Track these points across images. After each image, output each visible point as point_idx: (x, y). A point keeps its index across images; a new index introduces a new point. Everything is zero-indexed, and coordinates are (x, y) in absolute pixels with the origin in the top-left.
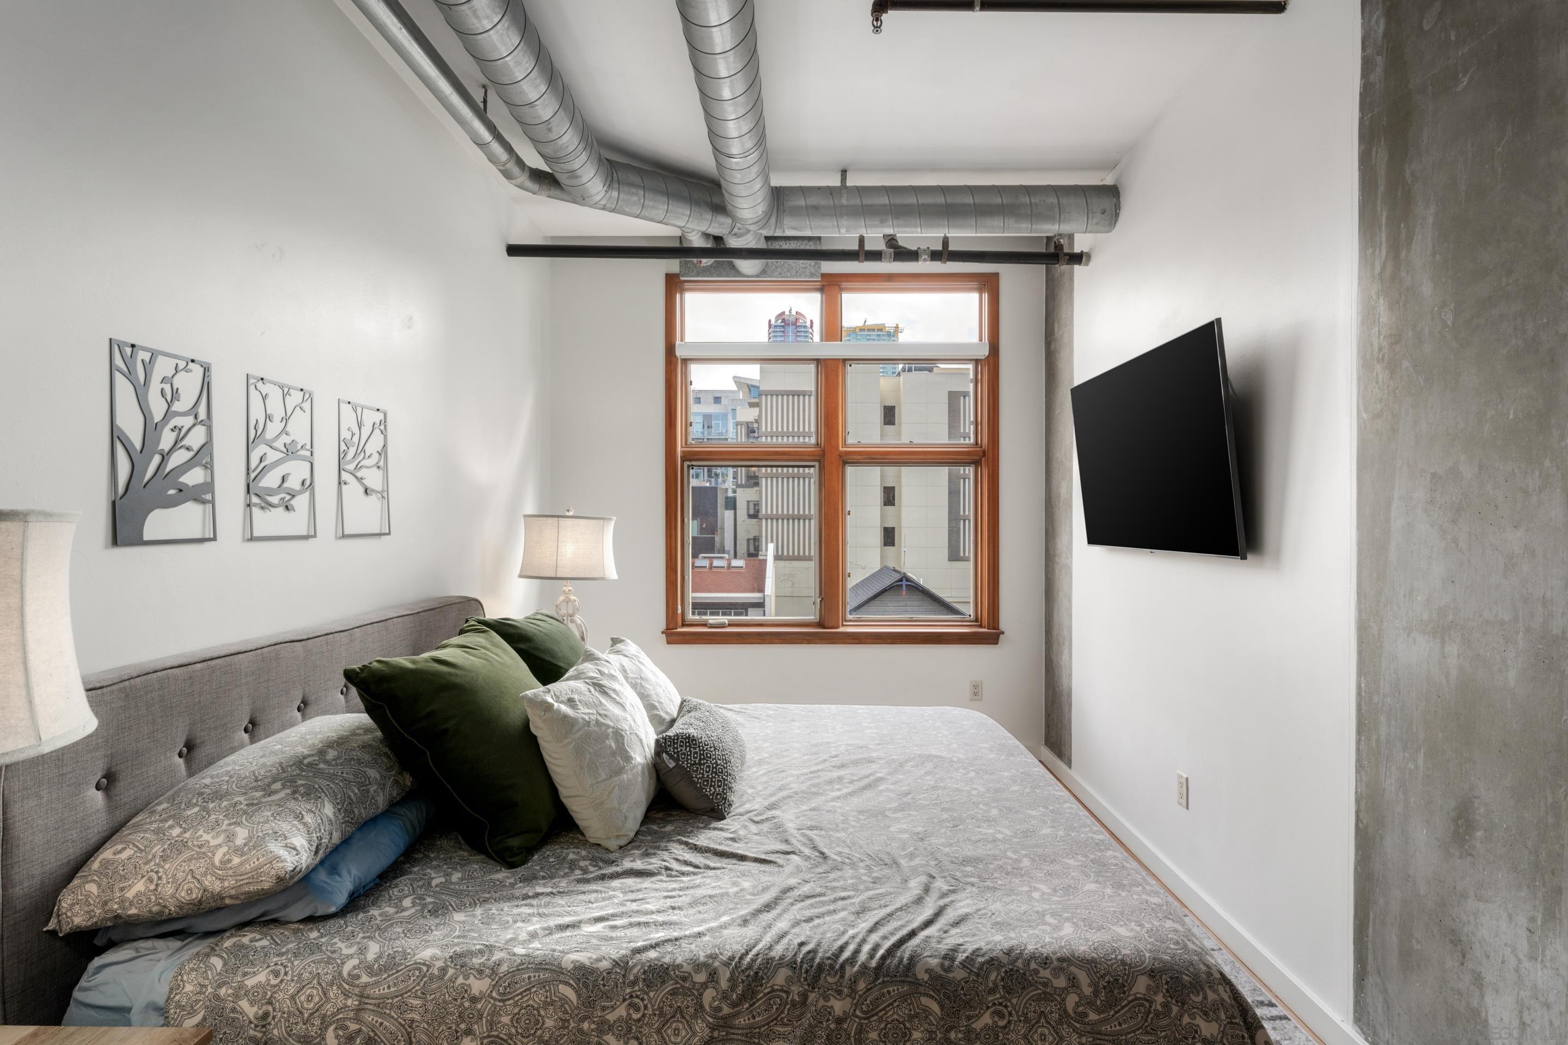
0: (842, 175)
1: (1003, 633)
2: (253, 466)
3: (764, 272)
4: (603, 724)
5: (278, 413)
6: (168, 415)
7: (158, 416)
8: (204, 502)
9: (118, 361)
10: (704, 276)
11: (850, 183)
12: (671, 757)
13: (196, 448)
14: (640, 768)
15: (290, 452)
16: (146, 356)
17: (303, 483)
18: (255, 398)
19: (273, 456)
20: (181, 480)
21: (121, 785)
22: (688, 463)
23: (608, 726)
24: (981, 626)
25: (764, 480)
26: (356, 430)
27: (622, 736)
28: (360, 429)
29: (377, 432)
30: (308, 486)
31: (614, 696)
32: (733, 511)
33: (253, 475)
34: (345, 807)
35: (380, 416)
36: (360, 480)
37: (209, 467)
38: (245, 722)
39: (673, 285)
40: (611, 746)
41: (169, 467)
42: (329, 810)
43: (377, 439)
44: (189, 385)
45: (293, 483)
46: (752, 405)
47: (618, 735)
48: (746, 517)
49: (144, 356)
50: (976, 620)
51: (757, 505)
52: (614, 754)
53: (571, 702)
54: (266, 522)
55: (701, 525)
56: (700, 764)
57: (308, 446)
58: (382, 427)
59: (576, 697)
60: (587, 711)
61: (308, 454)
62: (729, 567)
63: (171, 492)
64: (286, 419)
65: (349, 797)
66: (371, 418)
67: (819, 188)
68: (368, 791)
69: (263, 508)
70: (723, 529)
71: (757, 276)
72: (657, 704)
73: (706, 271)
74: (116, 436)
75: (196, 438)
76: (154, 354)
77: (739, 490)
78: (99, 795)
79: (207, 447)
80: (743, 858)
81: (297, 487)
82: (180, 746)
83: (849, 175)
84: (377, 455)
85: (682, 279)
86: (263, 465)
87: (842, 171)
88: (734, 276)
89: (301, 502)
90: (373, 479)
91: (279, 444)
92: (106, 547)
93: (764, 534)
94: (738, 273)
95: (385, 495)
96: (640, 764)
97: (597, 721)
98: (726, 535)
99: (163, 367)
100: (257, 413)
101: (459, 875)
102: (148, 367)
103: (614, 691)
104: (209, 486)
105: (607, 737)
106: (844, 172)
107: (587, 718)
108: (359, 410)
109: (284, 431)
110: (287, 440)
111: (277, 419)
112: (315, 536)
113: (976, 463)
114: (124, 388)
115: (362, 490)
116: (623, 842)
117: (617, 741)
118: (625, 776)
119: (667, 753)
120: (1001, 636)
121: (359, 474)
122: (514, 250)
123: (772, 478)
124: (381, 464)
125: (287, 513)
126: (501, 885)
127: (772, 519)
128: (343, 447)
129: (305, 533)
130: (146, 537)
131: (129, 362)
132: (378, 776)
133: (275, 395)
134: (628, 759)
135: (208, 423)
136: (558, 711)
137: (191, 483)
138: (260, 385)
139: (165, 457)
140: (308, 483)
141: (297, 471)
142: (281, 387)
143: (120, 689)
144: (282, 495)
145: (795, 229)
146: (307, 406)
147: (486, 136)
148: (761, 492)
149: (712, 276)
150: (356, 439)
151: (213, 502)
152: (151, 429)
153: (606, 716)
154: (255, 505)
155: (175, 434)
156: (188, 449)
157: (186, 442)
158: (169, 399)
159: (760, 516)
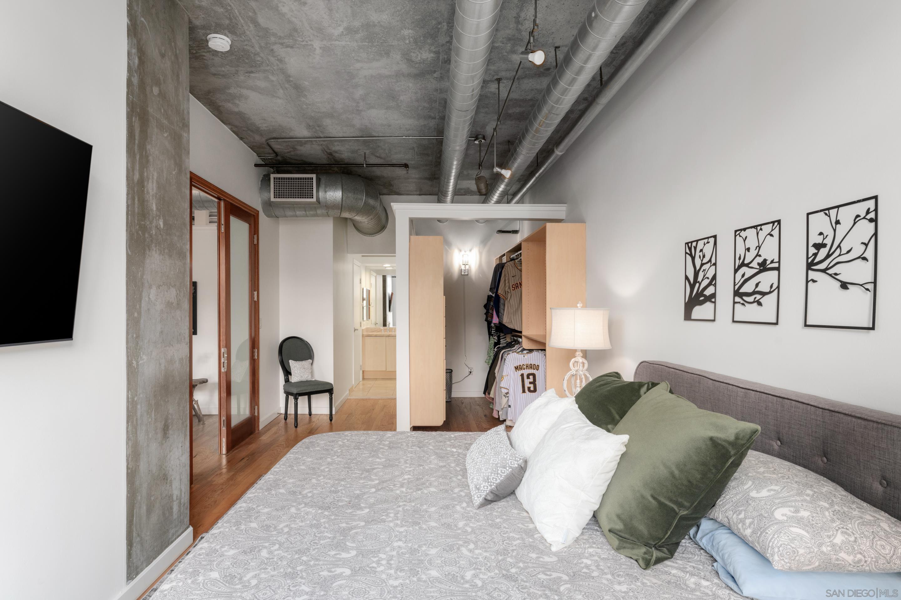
2: (738, 281)
5: (754, 245)
6: (702, 265)
7: (698, 268)
9: (687, 250)
15: (763, 267)
16: (695, 244)
17: (771, 287)
18: (739, 241)
19: (750, 273)
20: (705, 293)
26: (829, 231)
28: (836, 228)
29: (862, 222)
30: (776, 288)
33: (737, 286)
35: (870, 204)
36: (834, 276)
37: (715, 285)
41: (701, 288)
44: (709, 250)
45: (765, 287)
54: (743, 312)
57: (777, 260)
58: (871, 215)
61: (776, 265)
63: (702, 298)
64: (760, 246)
69: (743, 304)
74: (687, 278)
75: (711, 273)
76: (698, 241)
79: (714, 277)
81: (768, 289)
84: (863, 246)
86: (743, 279)
89: (769, 300)
90: (856, 271)
91: (755, 264)
92: (683, 321)
95: (872, 286)
99: (700, 245)
100: (741, 250)
102: (696, 248)
104: (714, 295)
108: (835, 211)
109: (758, 255)
110: (761, 260)
111: (753, 249)
112: (778, 322)
114: (689, 260)
115: (837, 284)
121: (832, 271)
124: (868, 253)
125: (759, 307)
130: (693, 317)
131: (691, 249)
133: (752, 234)
135: (715, 265)
137: (708, 294)
138: (743, 233)
139: (700, 284)
140: (775, 286)
141: (767, 280)
142: (757, 227)
144: (756, 296)
146: (776, 233)
151: (715, 302)
152: (696, 273)
154: (738, 302)
155: (703, 273)
156: (709, 278)
157: (707, 276)
158: (702, 258)
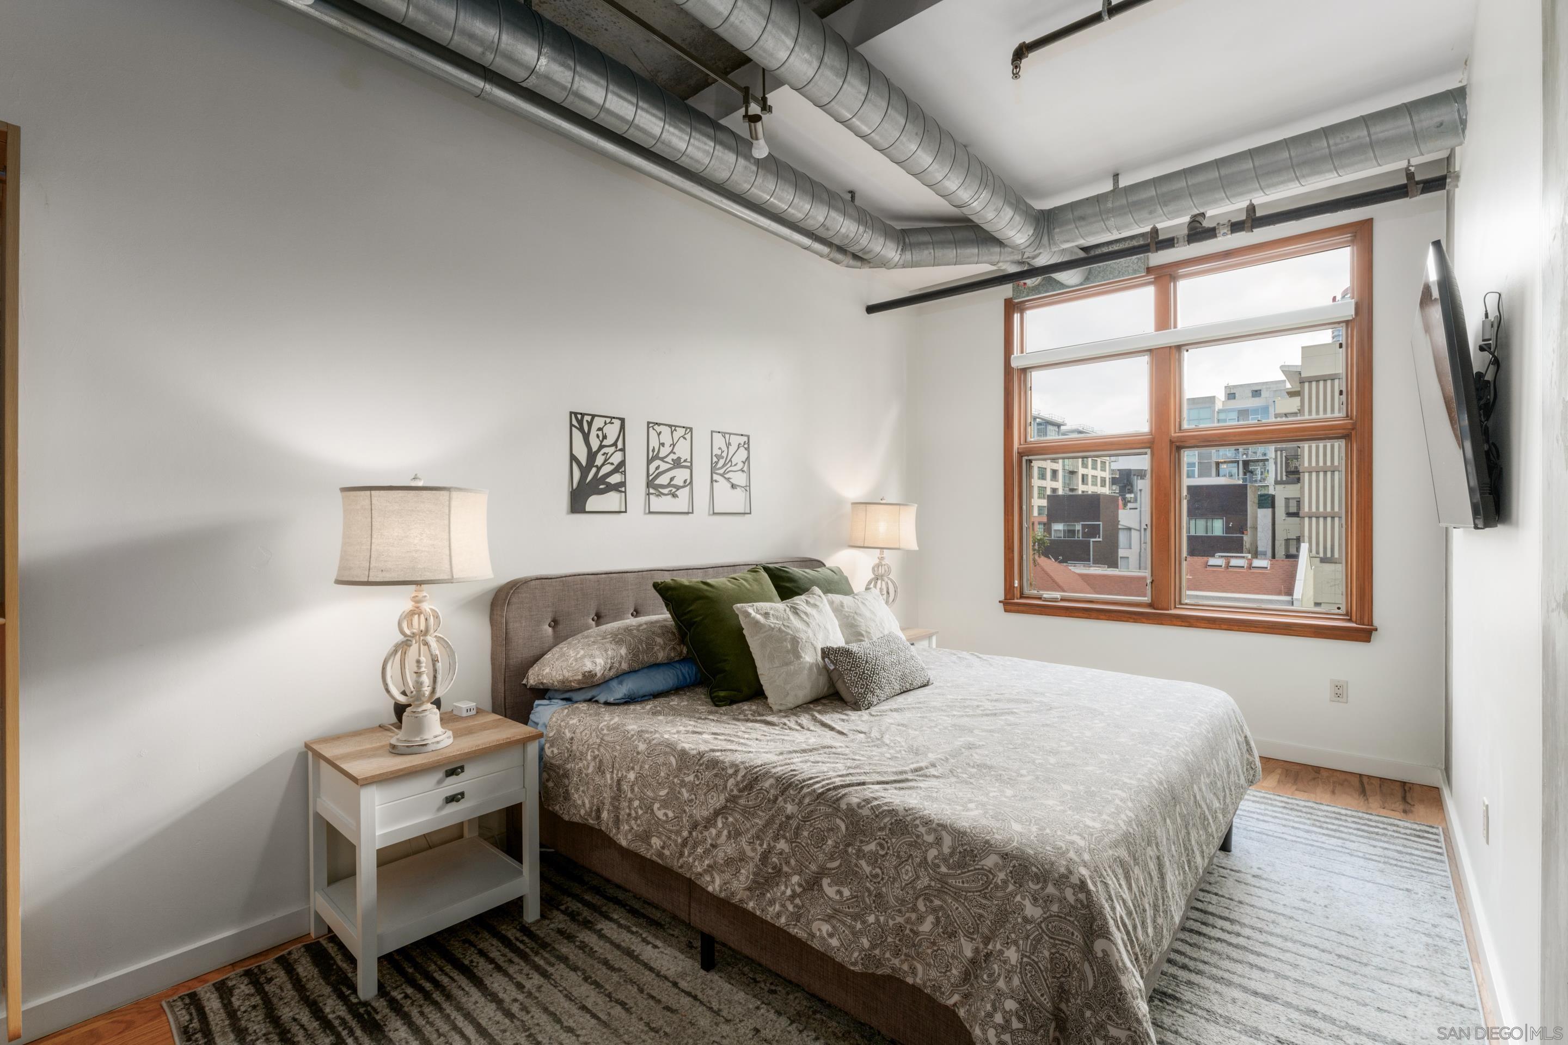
0: (1114, 180)
1: (1376, 630)
2: (651, 472)
3: (1087, 279)
4: (784, 631)
5: (668, 442)
6: (601, 447)
7: (594, 449)
8: (621, 492)
9: (574, 422)
10: (1033, 295)
11: (1122, 184)
12: (832, 662)
13: (616, 463)
14: (808, 665)
15: (677, 463)
16: (589, 418)
17: (685, 482)
18: (653, 434)
19: (664, 467)
20: (607, 480)
21: (560, 627)
22: (1026, 458)
23: (788, 634)
24: (1350, 620)
25: (1307, 475)
26: (725, 448)
27: (798, 642)
28: (728, 448)
29: (742, 449)
30: (689, 483)
31: (805, 617)
32: (1270, 510)
33: (651, 478)
34: (634, 653)
35: (745, 439)
36: (728, 479)
37: (624, 473)
38: (632, 611)
39: (1011, 307)
40: (787, 647)
41: (601, 474)
42: (623, 651)
43: (742, 454)
44: (612, 431)
45: (678, 481)
46: (1292, 394)
47: (795, 641)
48: (1285, 515)
49: (588, 418)
50: (1347, 614)
51: (1299, 502)
52: (788, 652)
53: (766, 615)
54: (658, 503)
55: (1227, 523)
56: (850, 670)
57: (689, 460)
58: (746, 446)
59: (772, 612)
60: (775, 621)
61: (689, 464)
62: (1250, 567)
63: (602, 487)
64: (673, 445)
65: (638, 648)
66: (735, 441)
67: (1087, 199)
68: (653, 648)
69: (657, 496)
70: (1255, 528)
71: (1081, 284)
72: (864, 633)
73: (1035, 289)
74: (573, 458)
75: (617, 458)
76: (593, 416)
77: (1278, 487)
78: (550, 630)
79: (622, 463)
80: (832, 729)
81: (681, 484)
82: (593, 615)
83: (1120, 177)
84: (742, 464)
85: (1016, 301)
86: (657, 472)
87: (1114, 176)
88: (1060, 289)
89: (684, 493)
90: (739, 478)
91: (669, 459)
92: (568, 513)
93: (1306, 533)
94: (1061, 285)
95: (748, 488)
96: (807, 662)
97: (780, 629)
98: (1260, 534)
99: (598, 423)
100: (654, 443)
101: (686, 703)
102: (590, 424)
103: (806, 613)
104: (623, 484)
105: (785, 640)
106: (1116, 176)
107: (772, 625)
108: (727, 436)
109: (672, 452)
110: (675, 457)
111: (667, 445)
112: (692, 513)
113: (1347, 437)
114: (577, 435)
115: (729, 485)
116: (782, 708)
117: (792, 644)
118: (792, 667)
119: (829, 658)
120: (1374, 633)
121: (727, 476)
122: (871, 309)
123: (1318, 472)
124: (745, 469)
125: (673, 499)
126: (698, 711)
127: (1318, 518)
128: (715, 459)
129: (686, 511)
130: (588, 509)
131: (580, 422)
132: (662, 643)
133: (666, 431)
134: (798, 657)
135: (623, 450)
136: (754, 618)
137: (613, 482)
138: (656, 427)
139: (599, 469)
140: (688, 481)
141: (681, 475)
142: (670, 426)
143: (560, 581)
144: (670, 489)
145: (1068, 241)
146: (688, 436)
147: (806, 241)
148: (1302, 488)
149: (1040, 293)
150: (724, 454)
151: (625, 492)
152: (592, 456)
153: (788, 627)
154: (652, 494)
155: (604, 457)
156: (612, 464)
157: (610, 461)
158: (601, 438)
159: (1301, 514)
